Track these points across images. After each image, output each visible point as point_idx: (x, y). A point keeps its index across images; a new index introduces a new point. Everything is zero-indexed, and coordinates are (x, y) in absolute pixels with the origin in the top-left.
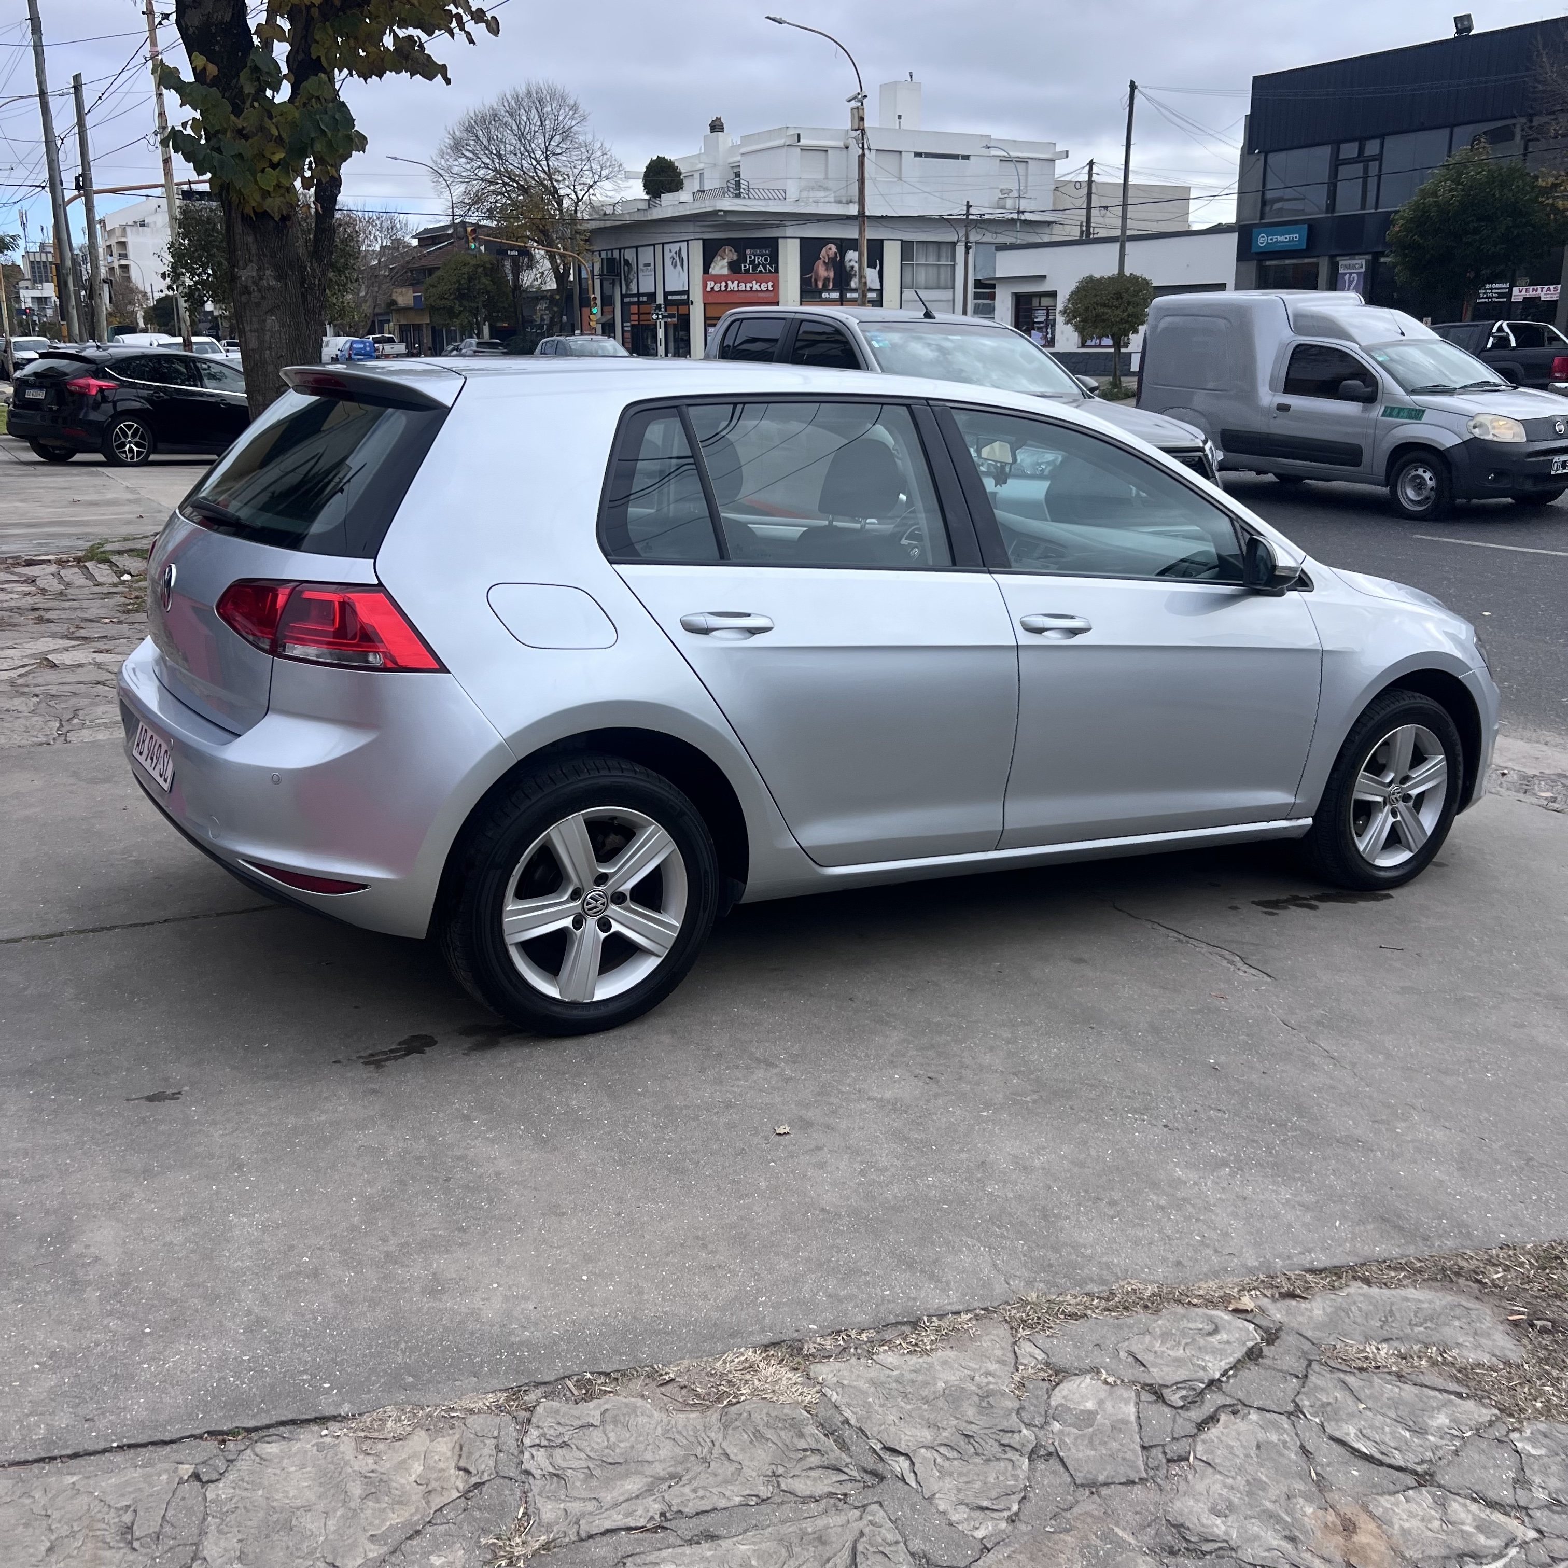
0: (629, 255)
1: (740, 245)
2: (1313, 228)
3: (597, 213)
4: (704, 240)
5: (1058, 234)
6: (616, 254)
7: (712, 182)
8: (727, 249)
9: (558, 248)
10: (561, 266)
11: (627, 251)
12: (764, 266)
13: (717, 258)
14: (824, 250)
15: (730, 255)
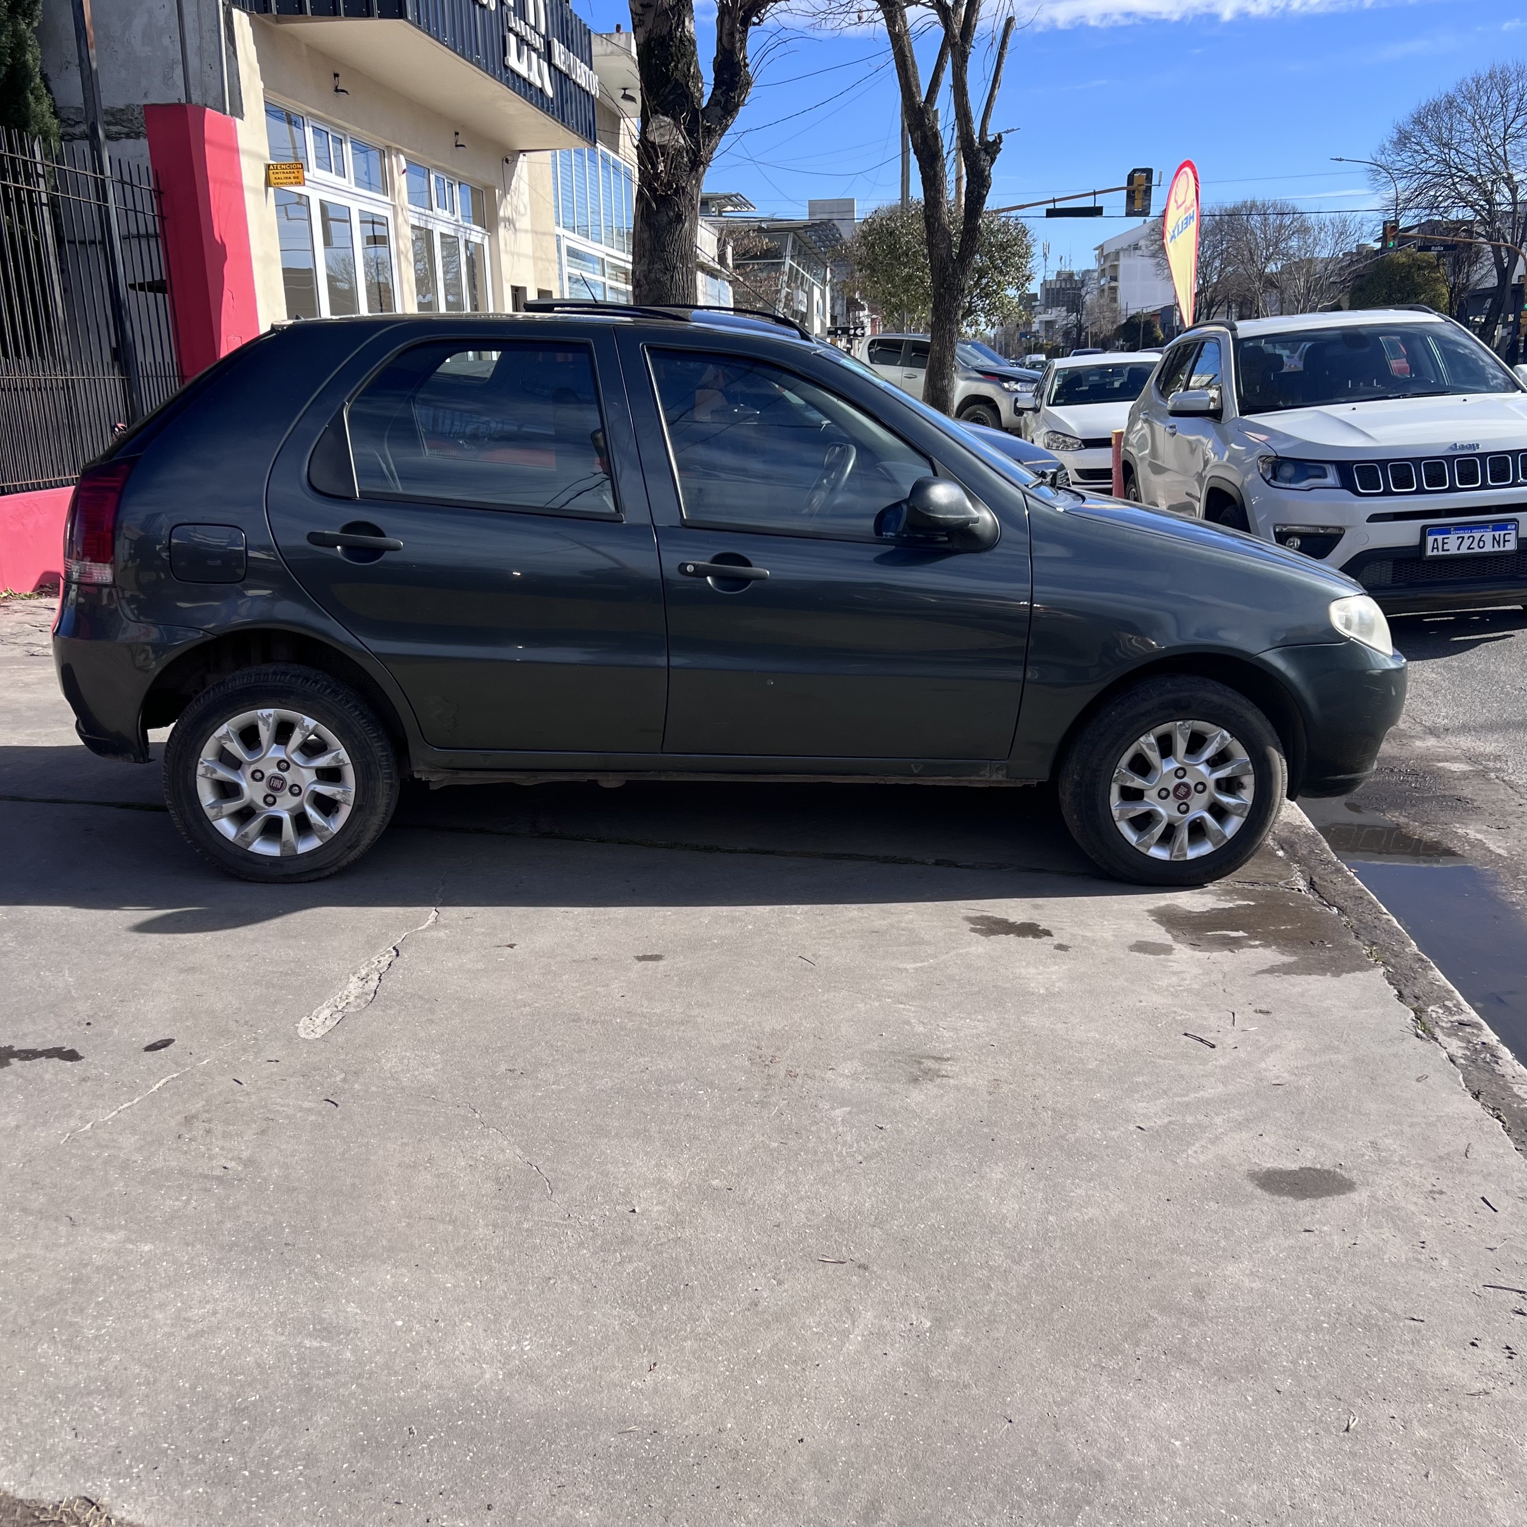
9: (1506, 241)
10: (1506, 260)
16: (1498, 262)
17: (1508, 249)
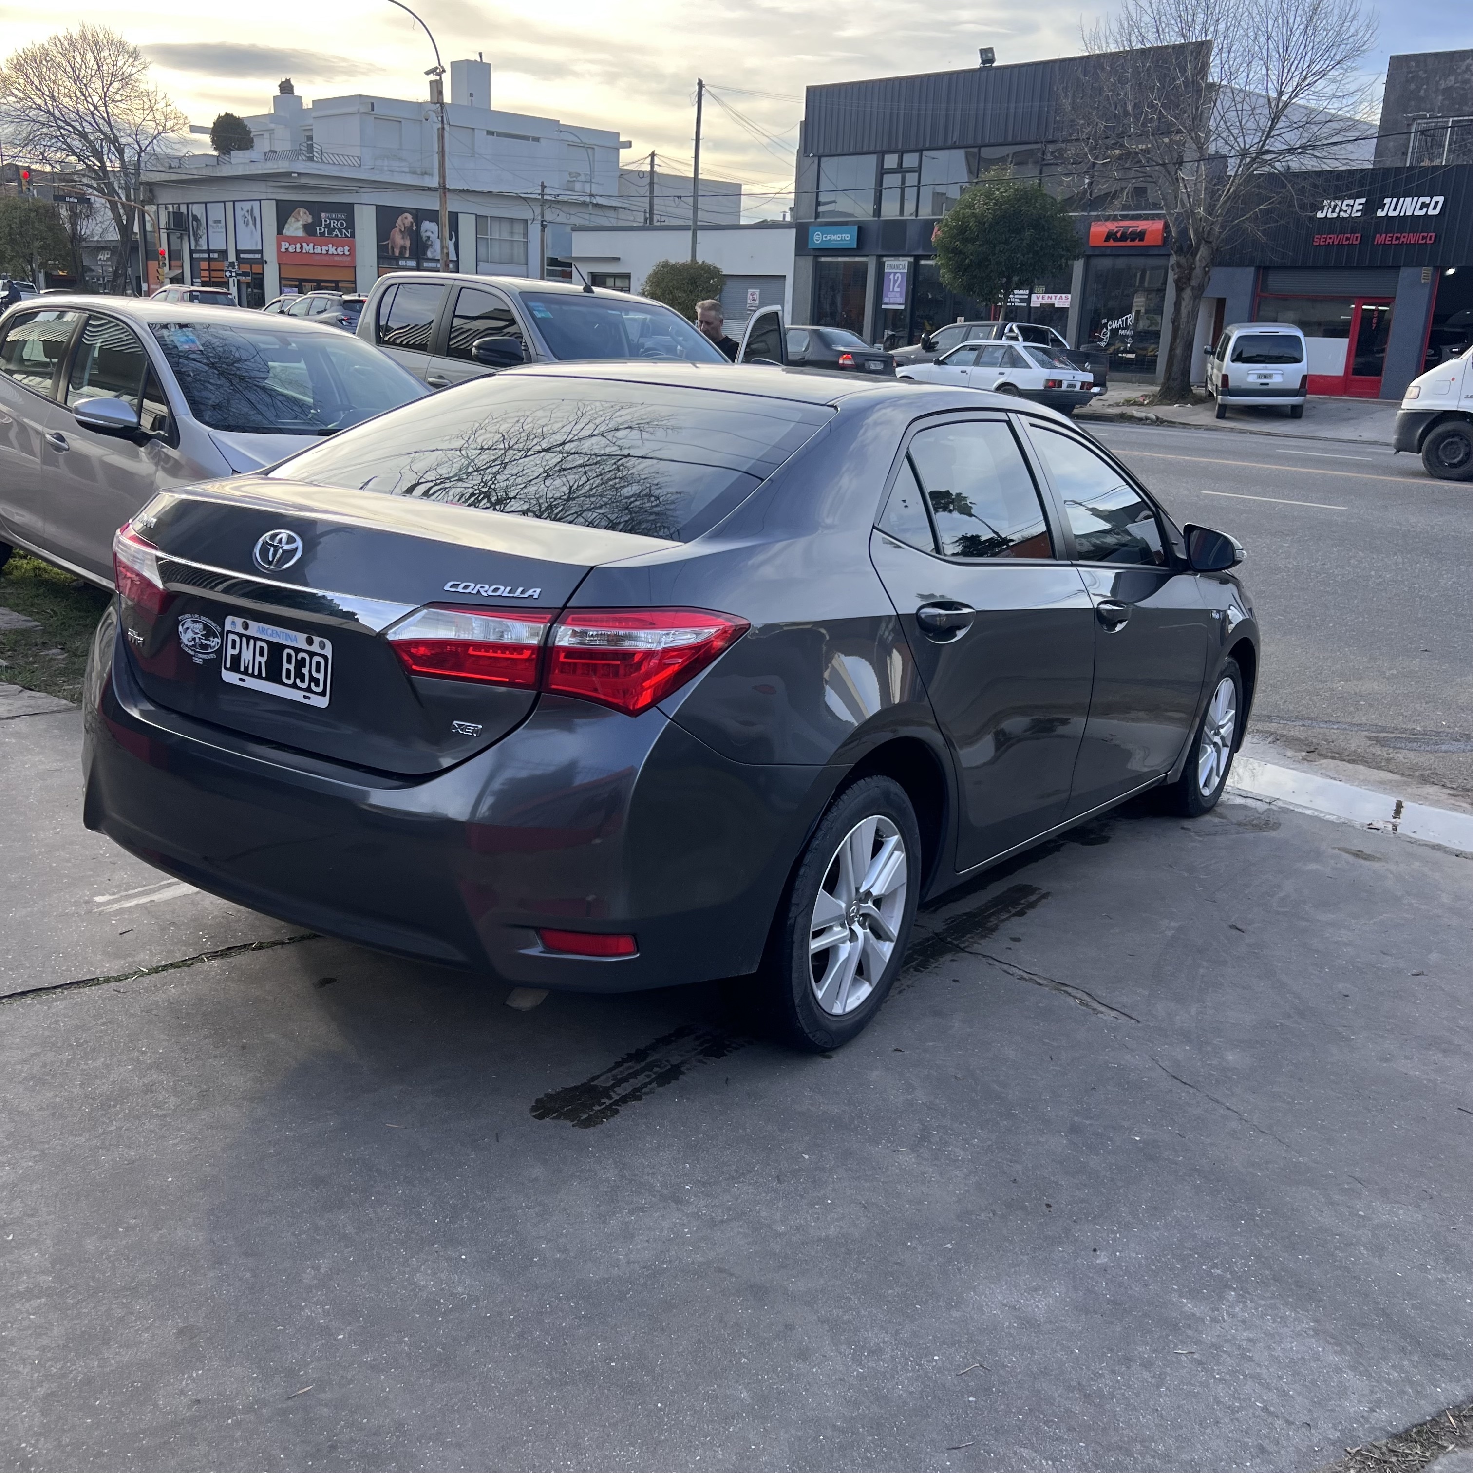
0: (198, 210)
1: (314, 208)
2: (862, 230)
3: (162, 165)
4: (277, 201)
5: (626, 219)
6: (183, 209)
7: (283, 144)
8: (302, 211)
9: (120, 198)
10: (124, 217)
11: (195, 206)
12: (340, 231)
13: (291, 220)
14: (400, 218)
15: (305, 217)
16: (118, 218)
17: (122, 204)
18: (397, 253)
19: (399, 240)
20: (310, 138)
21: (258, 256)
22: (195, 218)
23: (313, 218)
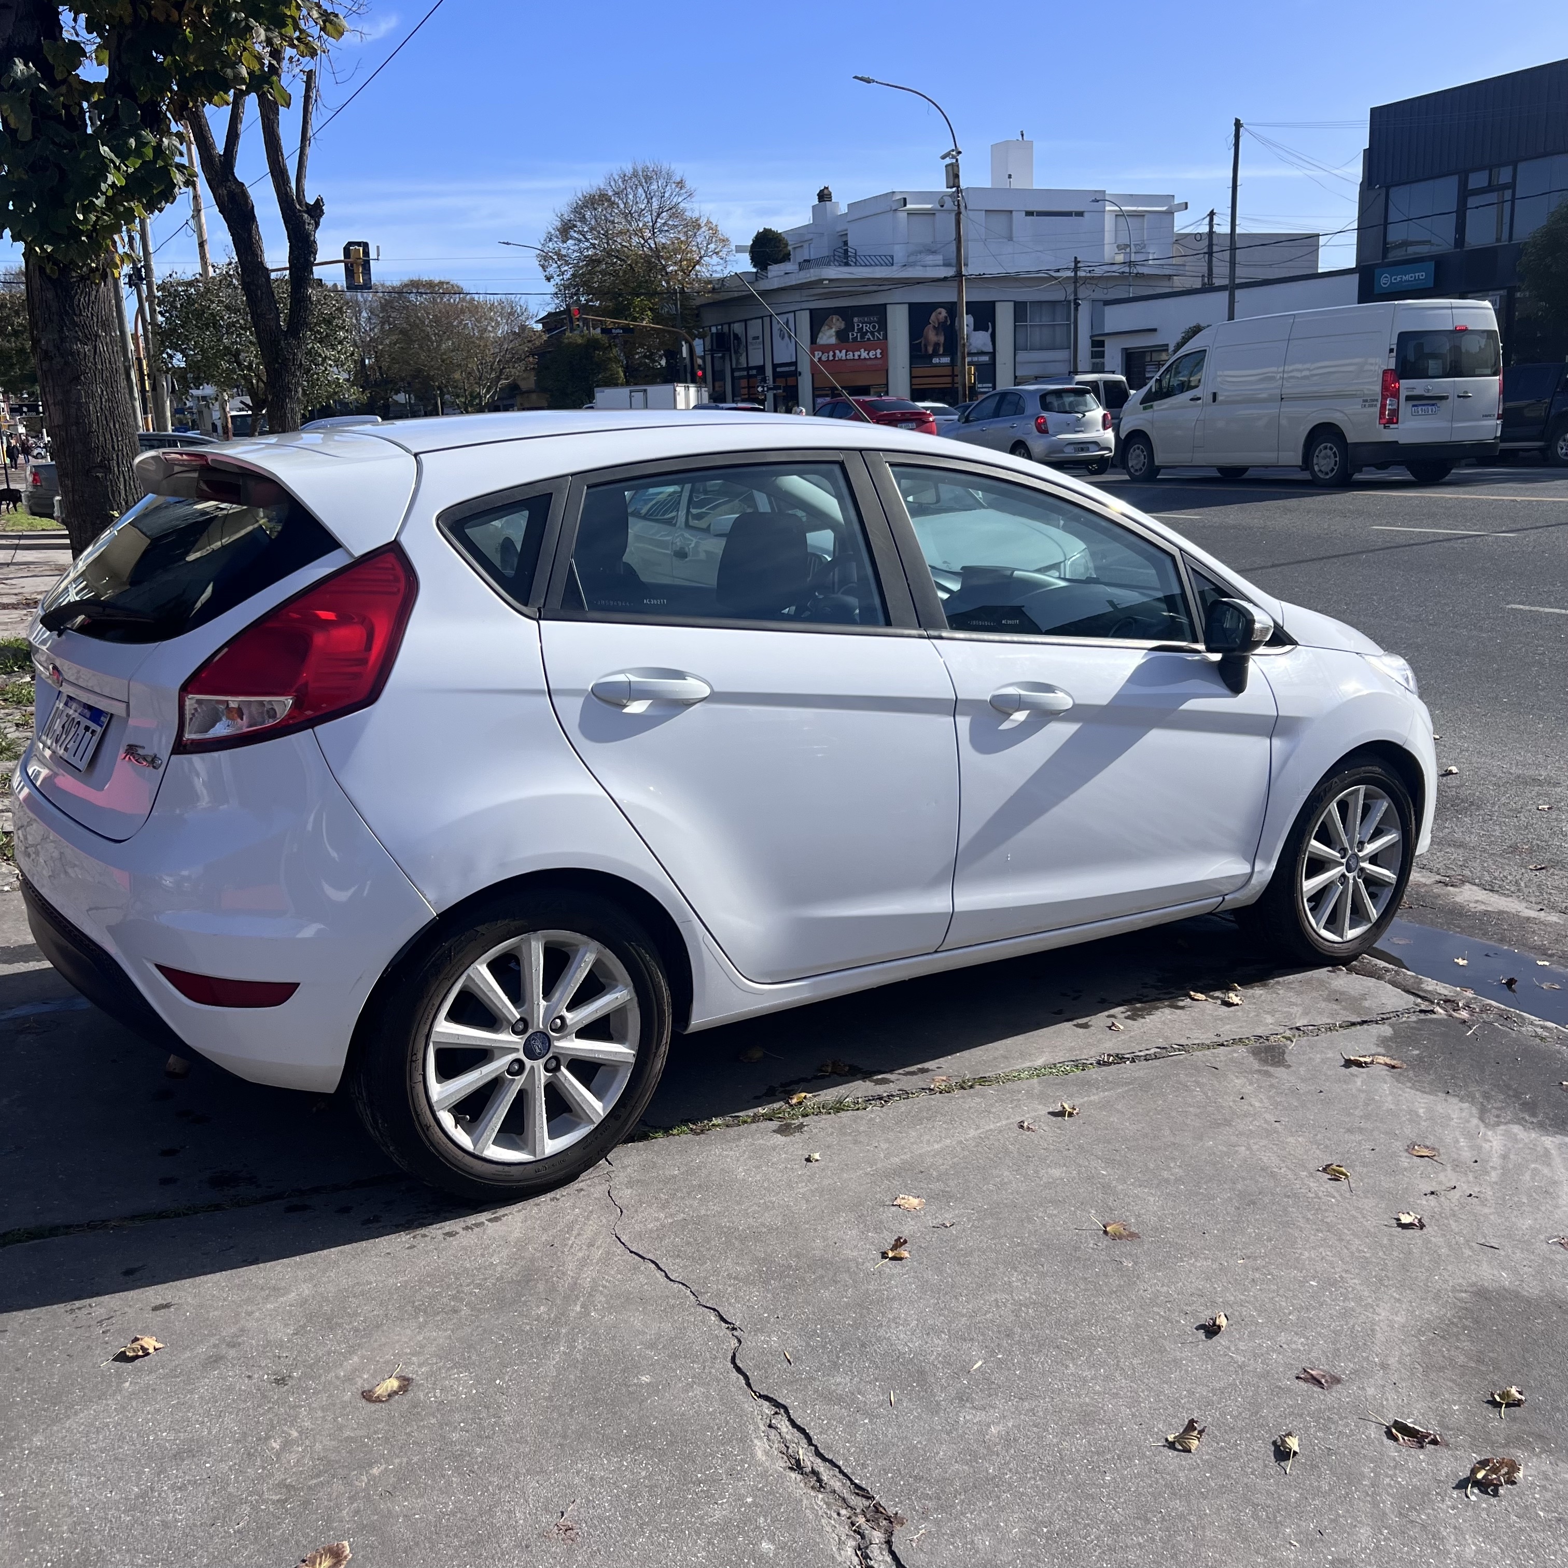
0: (738, 328)
2: (1440, 263)
3: (705, 288)
4: (811, 311)
6: (725, 329)
7: (821, 251)
8: (835, 318)
11: (736, 325)
12: (872, 333)
13: (825, 328)
14: (934, 314)
15: (838, 324)
18: (930, 350)
19: (932, 336)
20: (846, 243)
21: (793, 368)
22: (736, 337)
23: (846, 324)
